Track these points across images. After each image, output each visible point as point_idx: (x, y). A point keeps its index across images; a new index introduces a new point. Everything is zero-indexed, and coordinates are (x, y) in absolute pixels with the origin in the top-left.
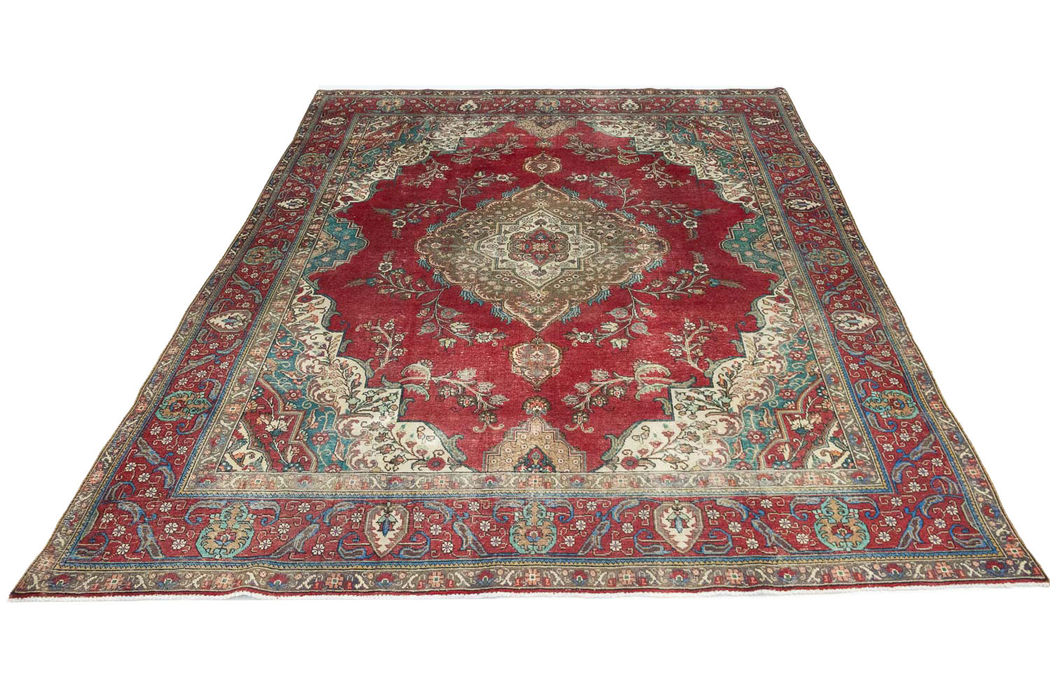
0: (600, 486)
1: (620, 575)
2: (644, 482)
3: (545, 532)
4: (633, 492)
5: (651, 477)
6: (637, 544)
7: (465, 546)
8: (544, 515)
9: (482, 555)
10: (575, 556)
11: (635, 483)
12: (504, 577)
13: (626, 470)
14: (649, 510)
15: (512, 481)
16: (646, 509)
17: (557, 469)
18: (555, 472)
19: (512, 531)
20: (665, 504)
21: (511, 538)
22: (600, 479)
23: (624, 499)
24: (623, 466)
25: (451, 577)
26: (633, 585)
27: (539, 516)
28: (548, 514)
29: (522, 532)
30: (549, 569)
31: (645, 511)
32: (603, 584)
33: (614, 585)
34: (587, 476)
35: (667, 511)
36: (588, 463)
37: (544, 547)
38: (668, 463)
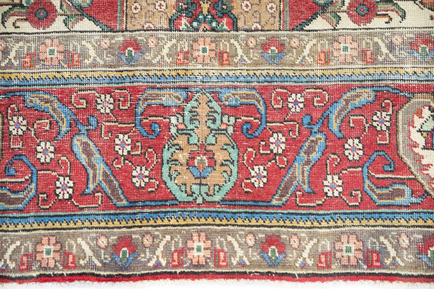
0: (310, 60)
1: (338, 245)
2: (384, 50)
3: (220, 157)
4: (364, 72)
5: (397, 40)
6: (367, 182)
7: (91, 186)
8: (218, 122)
9: (119, 204)
10: (267, 207)
11: (369, 53)
12: (153, 248)
13: (356, 26)
14: (390, 112)
15: (165, 51)
16: (384, 109)
17: (240, 24)
18: (237, 30)
19: (166, 155)
20: (418, 99)
21: (165, 169)
22: (311, 44)
23: (350, 88)
24: (351, 16)
25: (71, 247)
26: (358, 266)
27: (209, 124)
28: (225, 119)
29: (182, 157)
30: (223, 233)
31: (384, 114)
32: (310, 262)
33: (329, 267)
34: (291, 37)
35: (419, 114)
36: (291, 9)
37: (217, 188)
38: (426, 10)
